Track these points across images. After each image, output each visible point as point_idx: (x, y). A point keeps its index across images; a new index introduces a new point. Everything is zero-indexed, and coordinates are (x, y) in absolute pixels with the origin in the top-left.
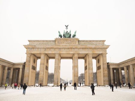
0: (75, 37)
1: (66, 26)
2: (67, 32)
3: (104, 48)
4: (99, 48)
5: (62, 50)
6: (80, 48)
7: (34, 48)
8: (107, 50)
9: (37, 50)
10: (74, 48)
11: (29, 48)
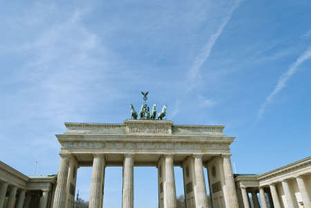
0: (163, 118)
1: (143, 93)
2: (146, 105)
3: (224, 143)
4: (214, 143)
5: (139, 146)
6: (177, 142)
7: (78, 142)
8: (230, 146)
9: (85, 145)
10: (164, 143)
11: (68, 141)
